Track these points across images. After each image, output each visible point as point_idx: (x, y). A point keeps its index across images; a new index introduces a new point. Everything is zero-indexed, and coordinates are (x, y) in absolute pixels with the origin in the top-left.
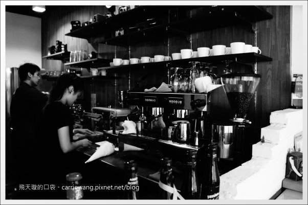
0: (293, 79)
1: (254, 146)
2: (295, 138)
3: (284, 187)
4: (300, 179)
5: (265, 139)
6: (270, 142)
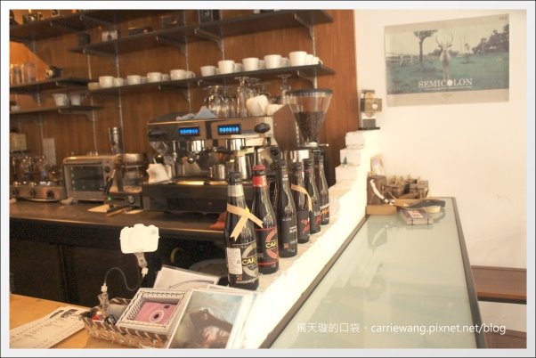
0: (361, 96)
1: (337, 169)
2: (372, 161)
3: (369, 213)
4: (382, 202)
5: (348, 161)
6: (351, 165)
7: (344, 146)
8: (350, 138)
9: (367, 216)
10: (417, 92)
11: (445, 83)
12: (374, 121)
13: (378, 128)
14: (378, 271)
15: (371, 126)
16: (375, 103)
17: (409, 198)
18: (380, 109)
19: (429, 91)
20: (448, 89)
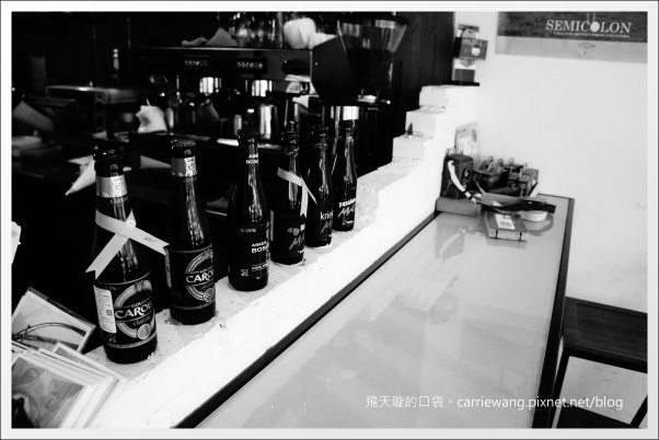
0: (458, 33)
1: (396, 141)
2: (458, 132)
3: (439, 209)
4: (462, 195)
5: (414, 129)
6: (420, 136)
7: (415, 106)
8: (428, 94)
9: (437, 213)
10: (542, 35)
11: (587, 27)
12: (472, 73)
13: (478, 84)
14: (450, 285)
15: (468, 80)
16: (477, 46)
17: (503, 193)
18: (483, 56)
19: (560, 37)
20: (590, 37)
